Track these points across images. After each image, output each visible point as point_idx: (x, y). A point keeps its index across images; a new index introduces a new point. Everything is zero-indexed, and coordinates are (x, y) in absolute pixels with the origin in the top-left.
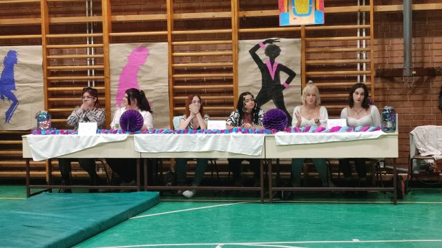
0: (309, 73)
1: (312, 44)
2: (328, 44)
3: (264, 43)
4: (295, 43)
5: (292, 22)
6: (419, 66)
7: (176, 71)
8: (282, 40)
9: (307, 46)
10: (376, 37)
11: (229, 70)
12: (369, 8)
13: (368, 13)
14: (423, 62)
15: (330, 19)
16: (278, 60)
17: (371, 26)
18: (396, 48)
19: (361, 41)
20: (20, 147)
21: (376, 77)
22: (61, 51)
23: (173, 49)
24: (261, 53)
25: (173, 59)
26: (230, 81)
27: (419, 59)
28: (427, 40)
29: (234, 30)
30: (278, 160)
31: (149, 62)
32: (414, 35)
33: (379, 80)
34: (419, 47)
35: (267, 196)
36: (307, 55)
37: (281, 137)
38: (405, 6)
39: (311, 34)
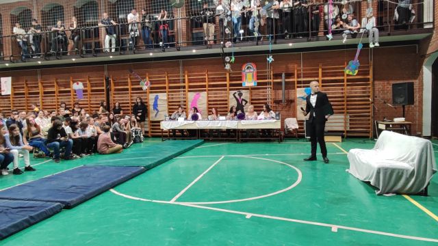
0: (252, 101)
1: (253, 92)
2: (258, 92)
3: (238, 92)
4: (248, 92)
5: (246, 85)
7: (209, 101)
8: (243, 91)
9: (251, 93)
10: (273, 90)
11: (226, 100)
12: (271, 81)
14: (288, 98)
15: (259, 84)
16: (242, 97)
17: (272, 86)
19: (269, 91)
20: (159, 125)
21: (274, 102)
22: (172, 95)
23: (208, 94)
24: (237, 95)
25: (208, 97)
26: (226, 104)
28: (290, 91)
29: (228, 88)
30: (242, 129)
31: (200, 98)
32: (285, 89)
33: (275, 104)
34: (287, 93)
36: (251, 96)
37: (243, 122)
38: (283, 80)
39: (253, 89)
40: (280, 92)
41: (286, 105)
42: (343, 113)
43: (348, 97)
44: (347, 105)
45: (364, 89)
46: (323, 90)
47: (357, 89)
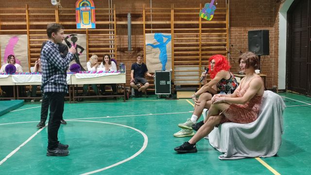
0: (90, 49)
1: (91, 37)
2: (98, 37)
3: (70, 36)
4: (84, 36)
5: (82, 27)
6: (134, 46)
7: (31, 47)
8: (78, 35)
9: (89, 37)
10: (117, 34)
12: (114, 22)
13: (113, 25)
14: (135, 45)
15: (98, 26)
16: (77, 43)
17: (115, 30)
18: (125, 39)
19: (111, 36)
21: (117, 51)
23: (30, 38)
24: (69, 40)
25: (30, 42)
27: (134, 44)
28: (137, 36)
30: (77, 85)
31: (19, 43)
32: (132, 34)
33: (118, 52)
34: (134, 39)
35: (72, 100)
36: (89, 41)
37: (78, 75)
38: (128, 22)
39: (90, 32)
40: (126, 37)
41: (133, 53)
43: (203, 45)
44: (202, 55)
45: (219, 36)
46: (176, 36)
47: (213, 36)
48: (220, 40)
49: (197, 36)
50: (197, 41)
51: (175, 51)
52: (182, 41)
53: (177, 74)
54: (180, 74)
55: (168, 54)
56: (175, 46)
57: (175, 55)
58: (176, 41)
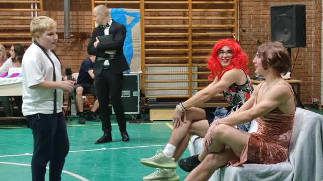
6: (75, 31)
10: (44, 10)
14: (77, 29)
17: (41, 2)
18: (59, 18)
19: (34, 12)
40: (61, 15)
41: (73, 43)
42: (186, 62)
43: (194, 30)
44: (194, 46)
45: (223, 14)
46: (149, 14)
47: (211, 15)
48: (223, 22)
49: (184, 14)
50: (184, 22)
51: (147, 39)
52: (158, 22)
53: (150, 78)
54: (156, 78)
55: (134, 45)
56: (147, 30)
57: (147, 46)
58: (148, 22)
